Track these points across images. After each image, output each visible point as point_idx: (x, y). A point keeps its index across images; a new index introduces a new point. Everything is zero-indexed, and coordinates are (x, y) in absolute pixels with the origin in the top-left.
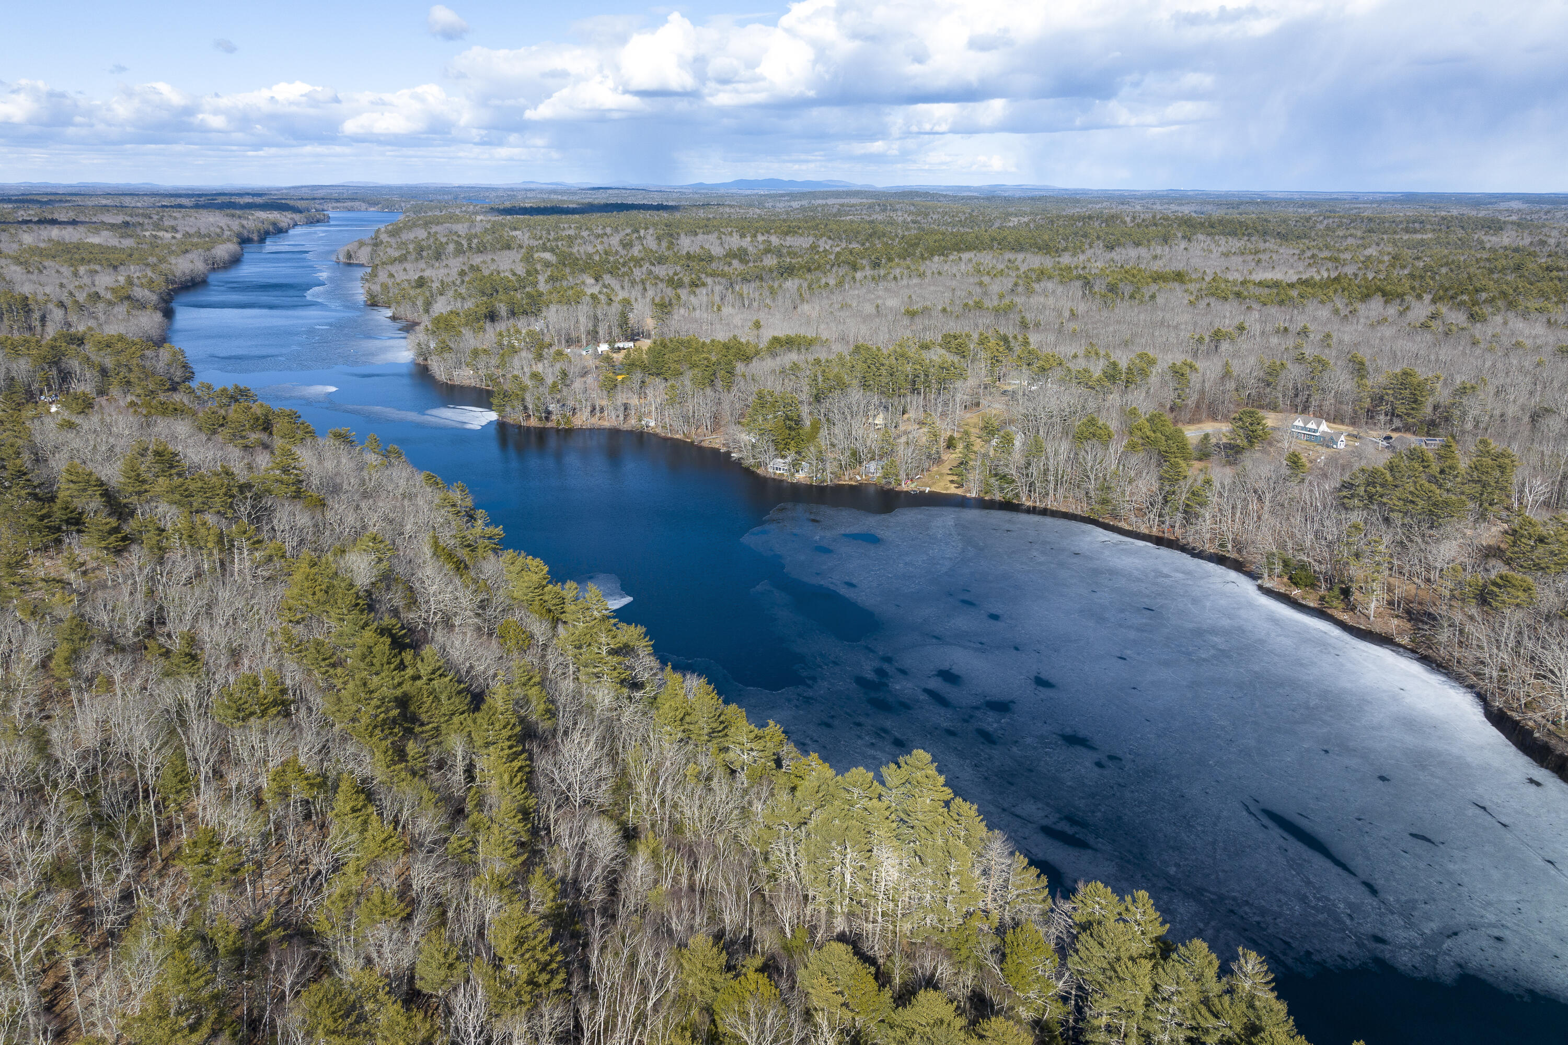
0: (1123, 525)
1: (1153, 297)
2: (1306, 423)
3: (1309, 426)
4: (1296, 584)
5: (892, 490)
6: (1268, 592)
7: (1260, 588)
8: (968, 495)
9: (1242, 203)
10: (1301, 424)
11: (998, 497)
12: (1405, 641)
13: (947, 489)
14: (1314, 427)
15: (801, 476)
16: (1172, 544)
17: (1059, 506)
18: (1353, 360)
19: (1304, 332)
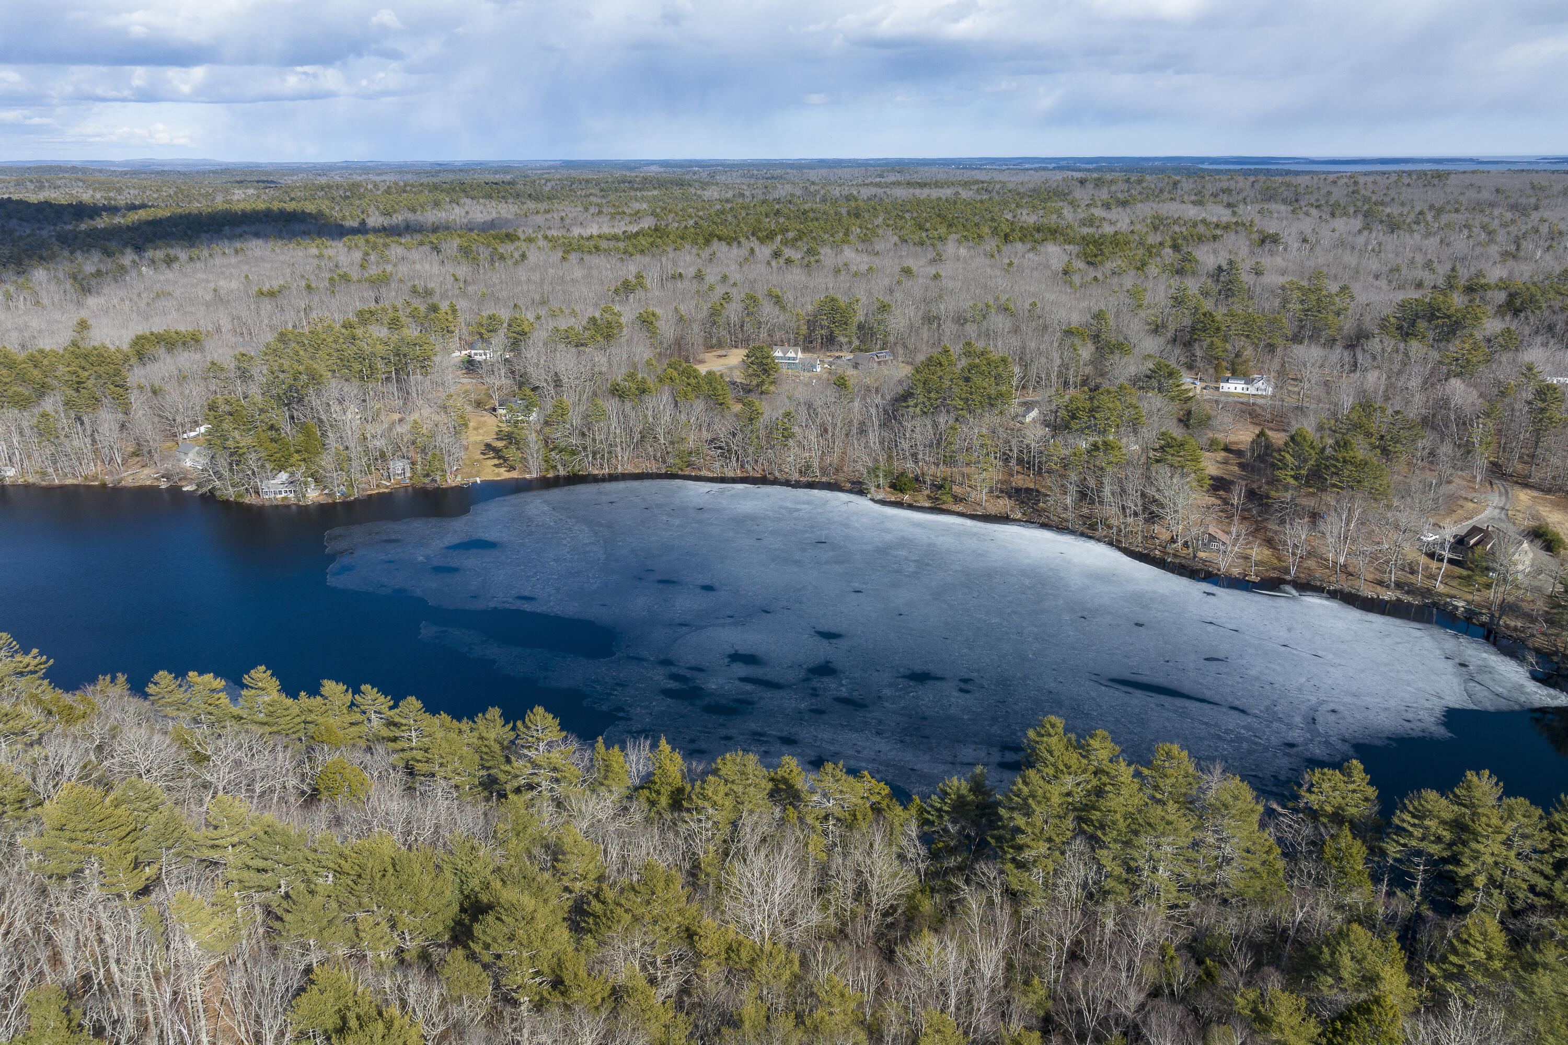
0: (704, 473)
1: (523, 256)
2: (785, 353)
3: (790, 355)
4: (902, 491)
5: (438, 488)
6: (883, 502)
7: (872, 500)
8: (528, 476)
9: (439, 172)
10: (780, 354)
11: (562, 472)
12: (1019, 516)
13: (499, 474)
14: (793, 355)
15: (313, 495)
16: (763, 481)
17: (630, 469)
18: (770, 295)
19: (699, 276)
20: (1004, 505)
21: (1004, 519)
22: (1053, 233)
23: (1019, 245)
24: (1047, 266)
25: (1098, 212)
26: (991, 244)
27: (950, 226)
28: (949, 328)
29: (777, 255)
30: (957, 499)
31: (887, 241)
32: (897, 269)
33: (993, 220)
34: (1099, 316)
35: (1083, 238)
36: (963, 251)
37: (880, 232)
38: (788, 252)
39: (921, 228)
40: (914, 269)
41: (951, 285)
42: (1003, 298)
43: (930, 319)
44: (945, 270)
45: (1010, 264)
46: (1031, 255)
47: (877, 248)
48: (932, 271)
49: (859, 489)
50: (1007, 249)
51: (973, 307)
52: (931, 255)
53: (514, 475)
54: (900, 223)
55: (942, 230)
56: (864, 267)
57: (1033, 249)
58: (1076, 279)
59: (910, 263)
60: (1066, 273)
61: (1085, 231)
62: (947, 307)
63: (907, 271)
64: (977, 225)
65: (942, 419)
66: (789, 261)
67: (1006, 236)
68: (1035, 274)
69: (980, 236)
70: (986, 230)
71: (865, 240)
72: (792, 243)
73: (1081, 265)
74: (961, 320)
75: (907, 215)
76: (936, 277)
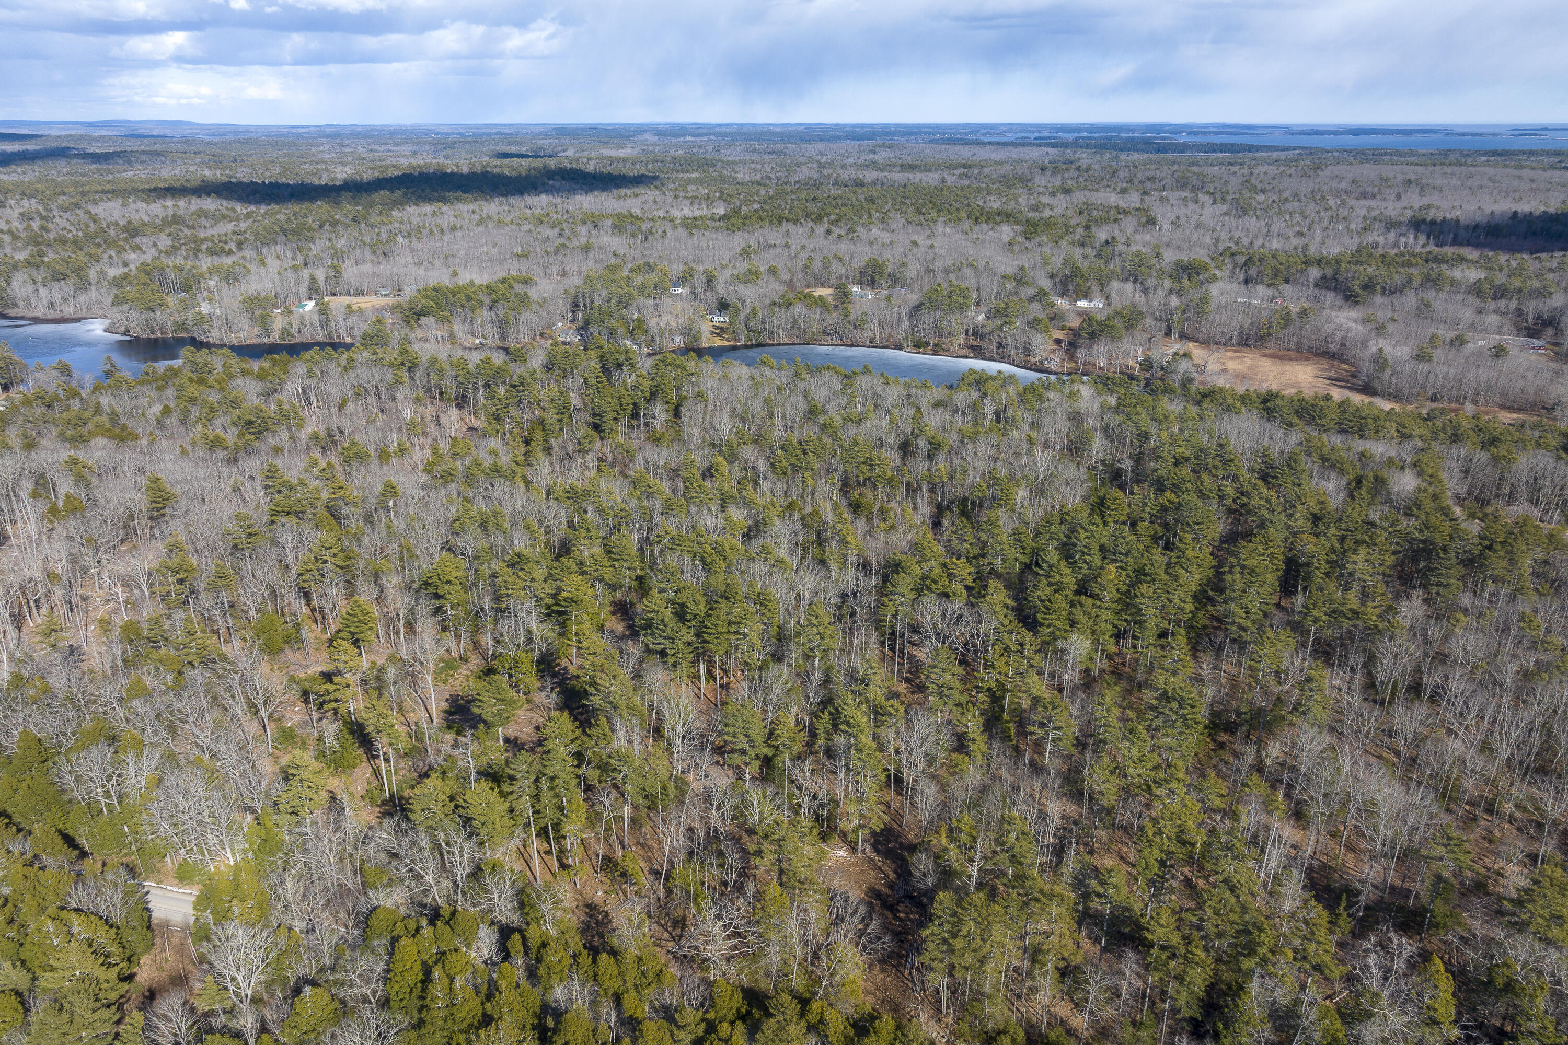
3: (854, 289)
4: (919, 346)
7: (906, 351)
10: (850, 289)
12: (973, 355)
14: (856, 289)
16: (852, 345)
17: (786, 340)
18: (835, 257)
19: (787, 246)
20: (966, 351)
21: (966, 357)
22: (1006, 216)
23: (984, 226)
24: (1000, 240)
25: (1045, 199)
26: (966, 226)
27: (939, 211)
28: (940, 276)
29: (829, 232)
30: (944, 350)
31: (898, 221)
32: (907, 242)
33: (968, 205)
34: (1022, 269)
35: (1027, 221)
36: (948, 230)
37: (891, 215)
38: (836, 231)
39: (920, 213)
40: (919, 241)
41: (941, 251)
42: (970, 259)
43: (929, 271)
44: (937, 242)
45: (977, 239)
46: (991, 233)
47: (892, 227)
48: (929, 243)
49: (899, 347)
50: (976, 228)
51: (954, 264)
52: (928, 232)
53: (731, 343)
54: (904, 208)
55: (934, 215)
56: (887, 241)
57: (993, 228)
58: (1016, 248)
59: (914, 237)
60: (1010, 244)
61: (1031, 215)
62: (938, 264)
63: (914, 243)
64: (957, 209)
65: (938, 314)
66: (840, 236)
67: (977, 218)
68: (993, 245)
69: (959, 220)
70: (963, 214)
71: (883, 221)
72: (835, 223)
73: (1020, 239)
74: (946, 272)
75: (908, 201)
76: (932, 247)
